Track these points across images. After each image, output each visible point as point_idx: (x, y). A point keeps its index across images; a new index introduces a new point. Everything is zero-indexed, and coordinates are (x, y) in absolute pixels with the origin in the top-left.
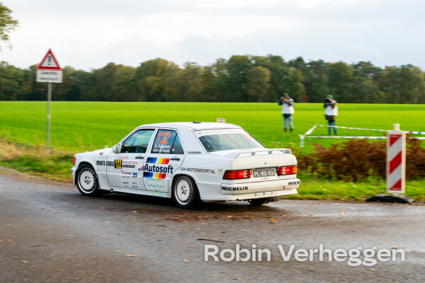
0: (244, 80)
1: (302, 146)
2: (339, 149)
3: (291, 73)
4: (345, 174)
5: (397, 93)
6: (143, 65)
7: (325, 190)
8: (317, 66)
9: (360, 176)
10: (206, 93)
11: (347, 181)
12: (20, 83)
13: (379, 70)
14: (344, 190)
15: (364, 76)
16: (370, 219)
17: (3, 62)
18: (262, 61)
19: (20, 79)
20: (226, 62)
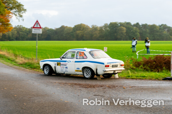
0: (115, 32)
1: (137, 58)
2: (152, 59)
3: (134, 29)
4: (154, 69)
6: (75, 26)
7: (146, 75)
8: (145, 26)
9: (160, 70)
10: (100, 37)
11: (155, 72)
12: (27, 34)
13: (170, 27)
14: (154, 75)
15: (163, 30)
16: (164, 87)
17: (21, 26)
18: (122, 24)
19: (27, 32)
20: (108, 25)
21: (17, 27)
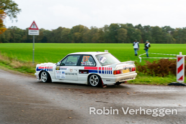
0: (116, 34)
1: (140, 62)
2: (156, 63)
3: (136, 31)
4: (159, 73)
5: (181, 39)
6: (73, 28)
7: (150, 80)
8: (147, 28)
9: (165, 74)
10: (100, 39)
11: (160, 76)
12: (22, 35)
13: (173, 29)
14: (159, 80)
15: (167, 32)
16: (170, 93)
17: (15, 27)
18: (124, 26)
19: (22, 34)
20: (108, 26)
21: (12, 28)
